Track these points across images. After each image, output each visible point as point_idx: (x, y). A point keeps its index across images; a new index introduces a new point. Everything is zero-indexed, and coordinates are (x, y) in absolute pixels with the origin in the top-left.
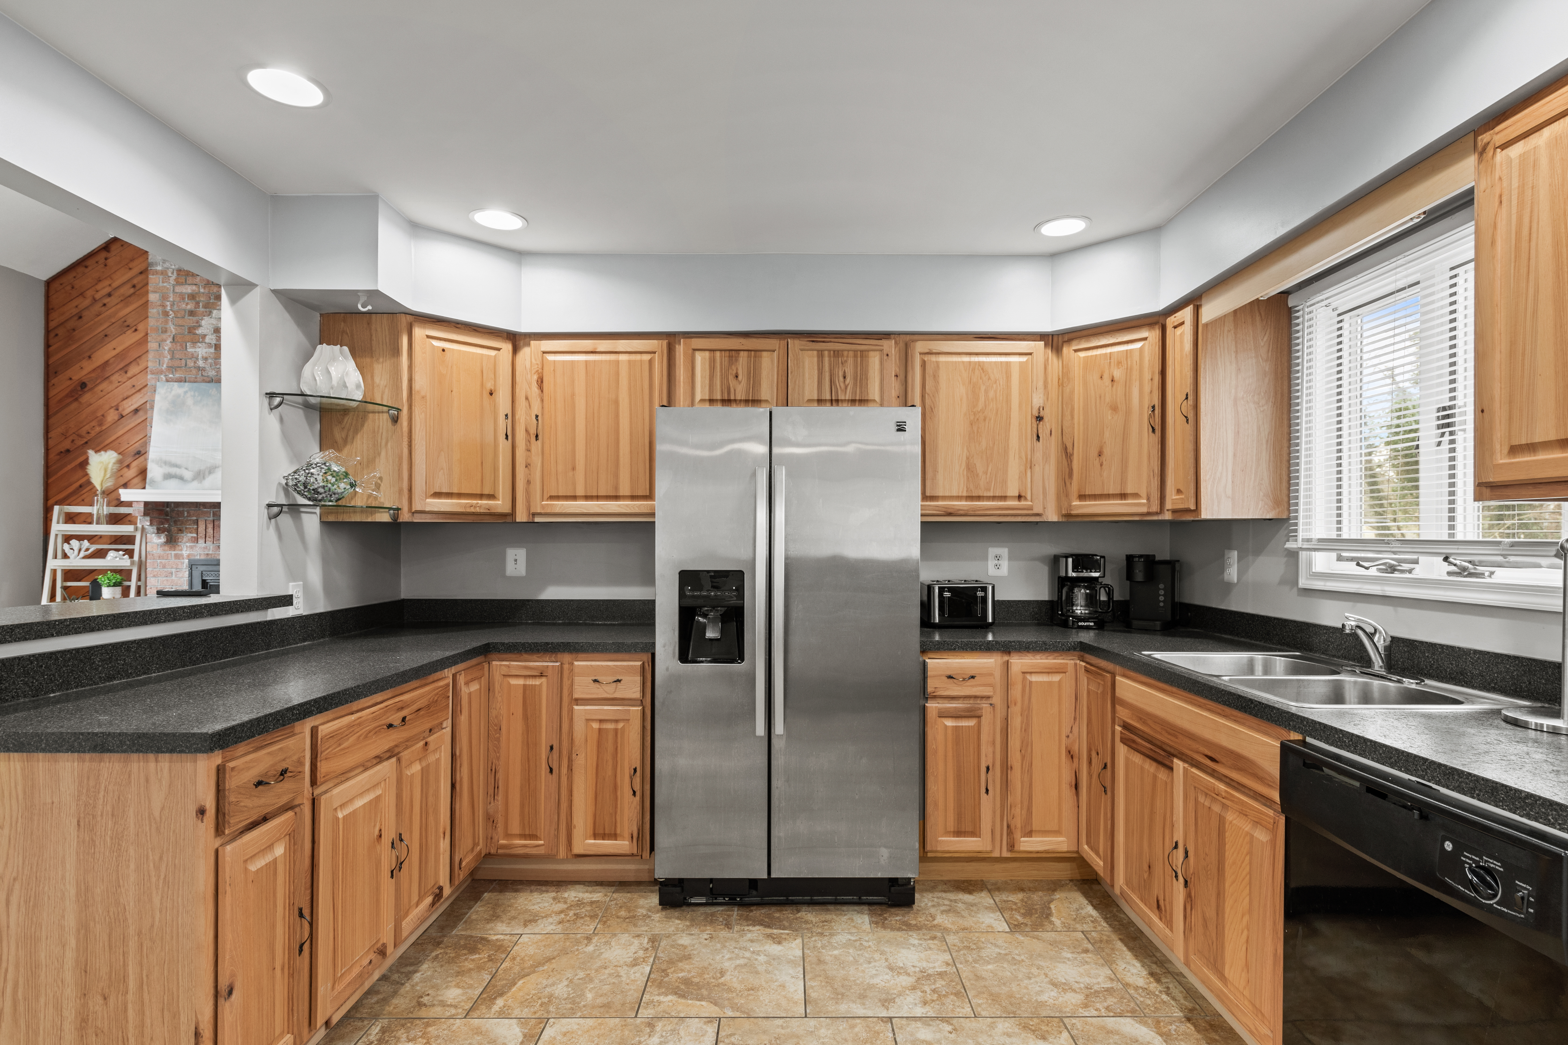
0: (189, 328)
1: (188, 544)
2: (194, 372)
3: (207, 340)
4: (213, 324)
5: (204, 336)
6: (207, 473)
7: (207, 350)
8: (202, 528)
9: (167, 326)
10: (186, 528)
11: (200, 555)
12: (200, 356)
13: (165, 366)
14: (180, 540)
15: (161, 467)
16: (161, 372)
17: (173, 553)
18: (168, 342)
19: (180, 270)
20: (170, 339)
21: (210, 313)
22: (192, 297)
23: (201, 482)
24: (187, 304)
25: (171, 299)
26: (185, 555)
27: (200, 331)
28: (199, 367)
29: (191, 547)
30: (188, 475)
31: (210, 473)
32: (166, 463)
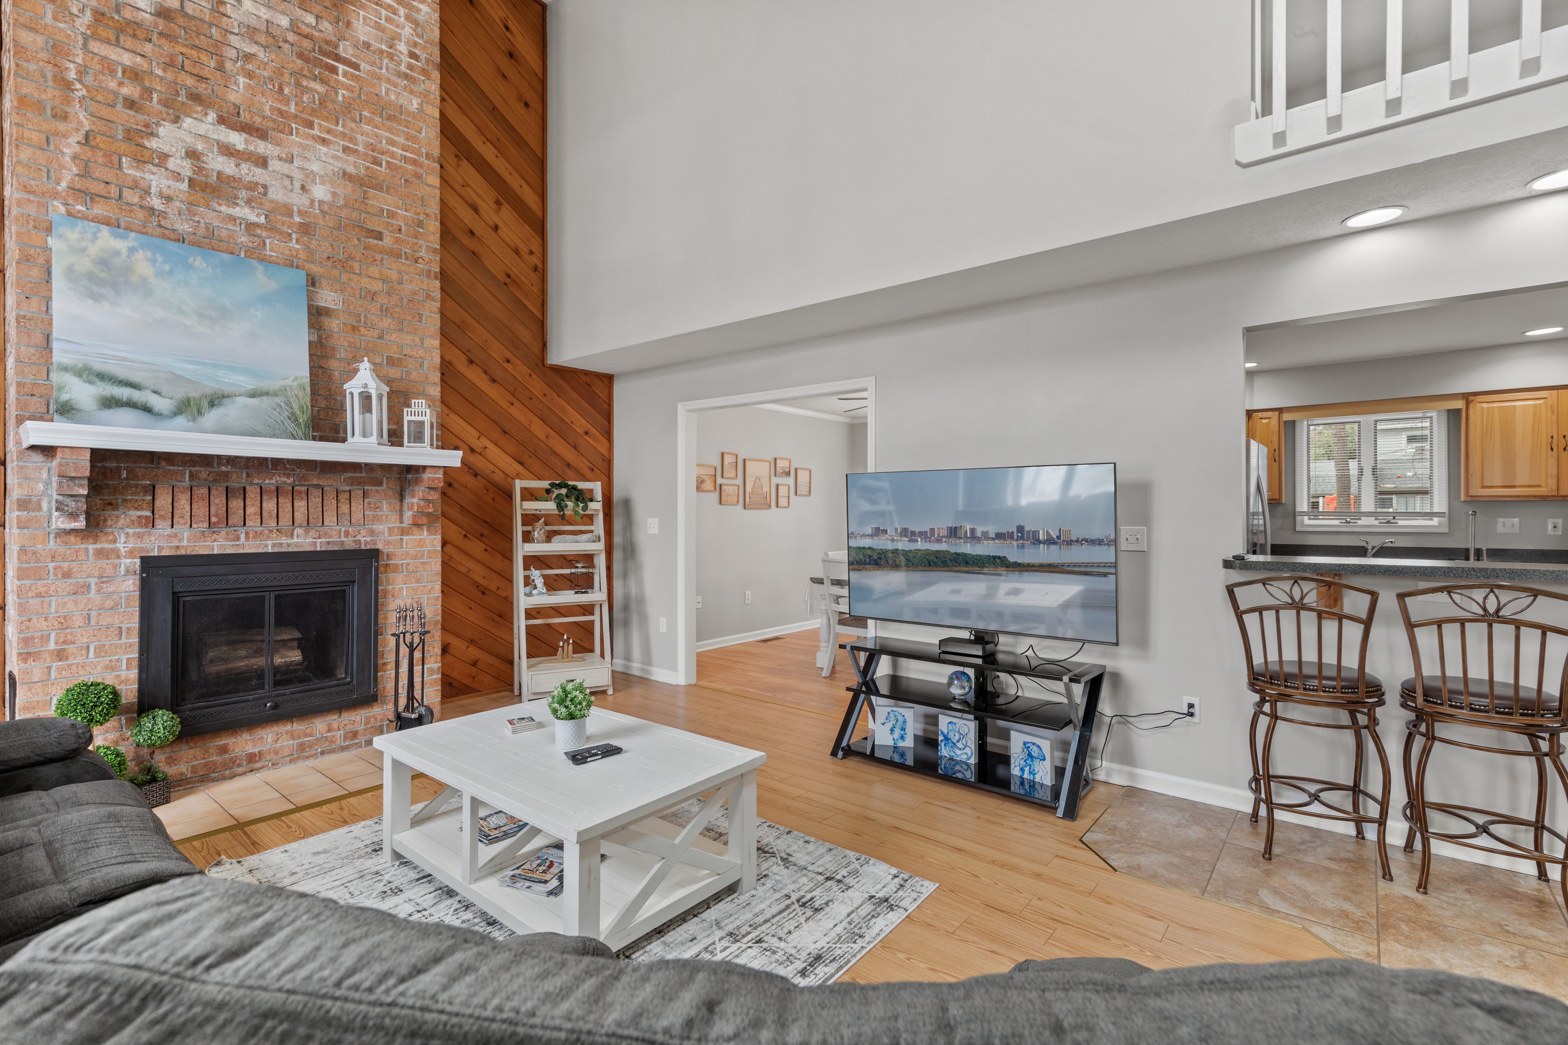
0: (127, 131)
1: (131, 531)
2: (141, 214)
3: (171, 164)
4: (183, 141)
5: (164, 157)
6: (205, 404)
7: (171, 183)
8: (163, 500)
9: (69, 110)
10: (125, 501)
11: (160, 548)
12: (153, 190)
13: (64, 184)
14: (109, 523)
15: (91, 382)
16: (55, 195)
17: (91, 547)
18: (72, 140)
19: (103, 14)
20: (80, 137)
21: (176, 120)
22: (134, 75)
23: (194, 420)
24: (120, 84)
25: (79, 60)
26: (123, 550)
27: (153, 144)
28: (152, 209)
29: (140, 536)
30: (159, 403)
31: (212, 404)
32: (102, 377)
